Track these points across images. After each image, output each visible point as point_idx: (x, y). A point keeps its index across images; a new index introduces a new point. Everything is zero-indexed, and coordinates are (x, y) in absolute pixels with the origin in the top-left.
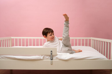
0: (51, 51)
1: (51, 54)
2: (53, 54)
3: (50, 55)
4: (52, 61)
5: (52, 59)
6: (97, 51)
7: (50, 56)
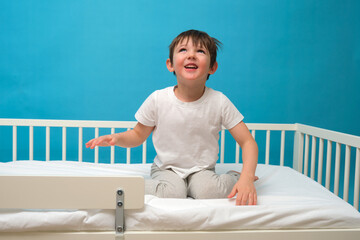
0: (120, 193)
1: (120, 204)
2: (126, 206)
3: (115, 210)
4: (123, 238)
5: (122, 229)
6: (318, 185)
7: (114, 212)
